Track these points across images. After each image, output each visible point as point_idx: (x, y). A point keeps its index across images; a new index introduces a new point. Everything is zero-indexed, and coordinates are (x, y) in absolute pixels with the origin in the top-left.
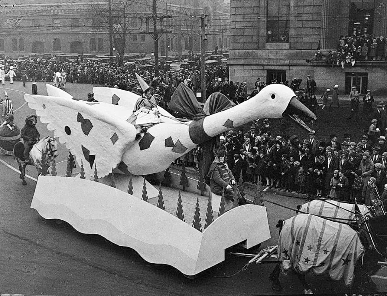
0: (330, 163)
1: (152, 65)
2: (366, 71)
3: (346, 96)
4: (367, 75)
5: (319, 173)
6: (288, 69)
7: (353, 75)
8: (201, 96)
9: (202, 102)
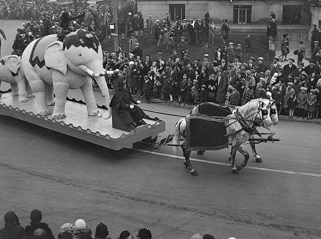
0: (220, 80)
1: (71, 3)
2: (250, 4)
3: (234, 25)
4: (251, 7)
5: (212, 88)
6: (187, 3)
7: (239, 8)
8: (114, 28)
9: (115, 33)
